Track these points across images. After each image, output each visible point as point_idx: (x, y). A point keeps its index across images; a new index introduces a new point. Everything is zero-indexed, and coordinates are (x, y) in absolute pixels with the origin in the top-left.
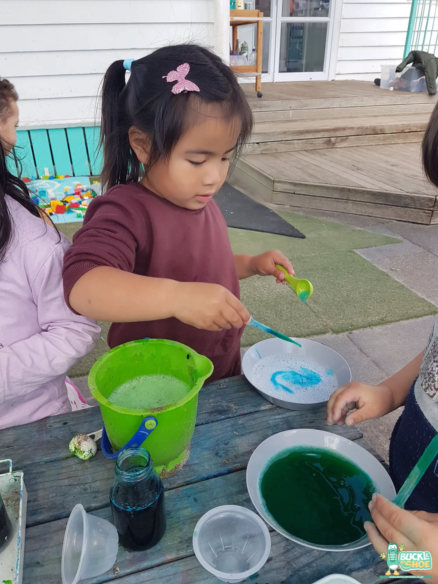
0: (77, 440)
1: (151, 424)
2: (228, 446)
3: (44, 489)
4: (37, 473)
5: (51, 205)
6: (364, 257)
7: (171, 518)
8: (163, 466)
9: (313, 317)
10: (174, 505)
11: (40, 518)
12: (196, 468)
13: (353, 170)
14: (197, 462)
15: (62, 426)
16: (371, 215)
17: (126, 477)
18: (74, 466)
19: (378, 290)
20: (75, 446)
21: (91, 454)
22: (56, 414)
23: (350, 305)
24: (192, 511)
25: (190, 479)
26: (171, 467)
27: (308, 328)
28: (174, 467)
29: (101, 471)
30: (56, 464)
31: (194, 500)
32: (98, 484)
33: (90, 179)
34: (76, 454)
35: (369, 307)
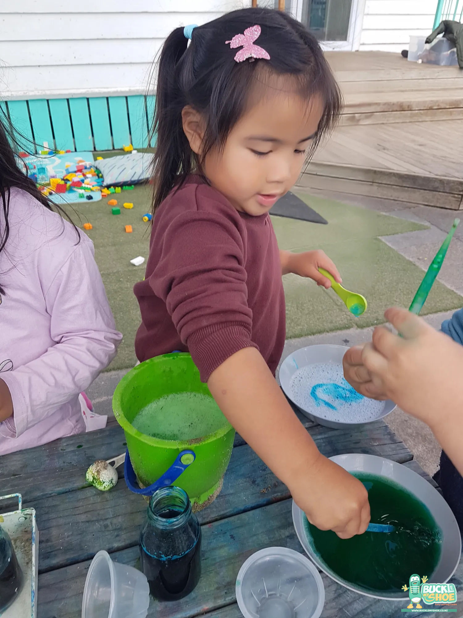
0: (95, 468)
1: (187, 459)
2: (265, 472)
3: (58, 526)
4: (49, 507)
5: (51, 183)
6: (390, 245)
7: (206, 559)
8: (195, 498)
9: (336, 310)
10: (209, 543)
11: (55, 561)
12: (231, 498)
13: (379, 150)
14: (231, 491)
15: (76, 450)
16: (396, 199)
17: (161, 523)
18: (91, 498)
19: (405, 281)
20: (93, 475)
21: (111, 484)
22: (69, 435)
23: (375, 297)
24: (229, 550)
25: (226, 512)
26: (204, 498)
27: (331, 322)
28: (207, 499)
29: (124, 504)
30: (70, 496)
31: (231, 538)
32: (120, 519)
33: (94, 155)
34: (94, 485)
35: (395, 299)
